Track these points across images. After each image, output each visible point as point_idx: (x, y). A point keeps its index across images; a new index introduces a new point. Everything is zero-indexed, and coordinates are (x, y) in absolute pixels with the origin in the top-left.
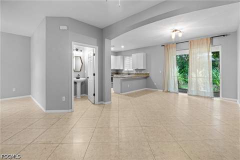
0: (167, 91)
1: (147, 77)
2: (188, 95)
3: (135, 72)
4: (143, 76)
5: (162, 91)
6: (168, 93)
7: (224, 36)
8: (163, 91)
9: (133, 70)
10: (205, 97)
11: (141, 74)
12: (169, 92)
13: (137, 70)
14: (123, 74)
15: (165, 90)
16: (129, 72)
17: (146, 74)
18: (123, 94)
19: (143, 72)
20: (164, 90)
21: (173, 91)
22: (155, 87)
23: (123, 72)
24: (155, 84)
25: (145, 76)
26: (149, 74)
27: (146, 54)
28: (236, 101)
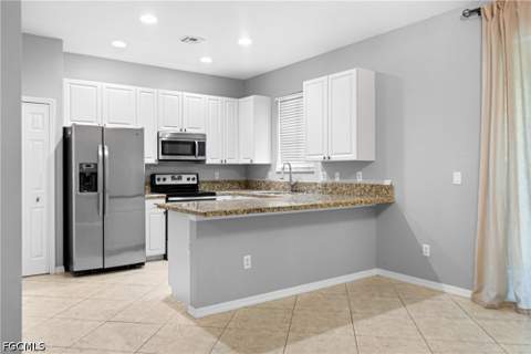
1: (380, 205)
3: (321, 177)
4: (358, 202)
5: (468, 293)
11: (351, 189)
12: (513, 306)
13: (329, 165)
14: (268, 186)
15: (489, 294)
16: (295, 179)
17: (379, 189)
18: (201, 313)
19: (359, 179)
20: (478, 291)
22: (424, 269)
23: (271, 177)
24: (426, 249)
25: (373, 200)
26: (391, 187)
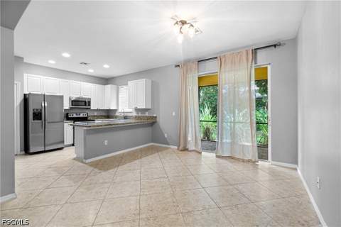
0: (185, 149)
1: (152, 122)
2: (217, 157)
3: (134, 114)
4: (146, 122)
5: (176, 148)
6: (186, 152)
7: (275, 46)
8: (178, 149)
9: (131, 110)
10: (243, 161)
11: (144, 118)
12: (187, 150)
13: (137, 110)
15: (181, 148)
16: (126, 114)
17: (152, 118)
18: (87, 161)
19: (147, 114)
20: (179, 146)
21: (194, 148)
23: (117, 114)
24: (166, 135)
25: (150, 121)
26: (156, 117)
27: (152, 82)
28: (296, 169)
